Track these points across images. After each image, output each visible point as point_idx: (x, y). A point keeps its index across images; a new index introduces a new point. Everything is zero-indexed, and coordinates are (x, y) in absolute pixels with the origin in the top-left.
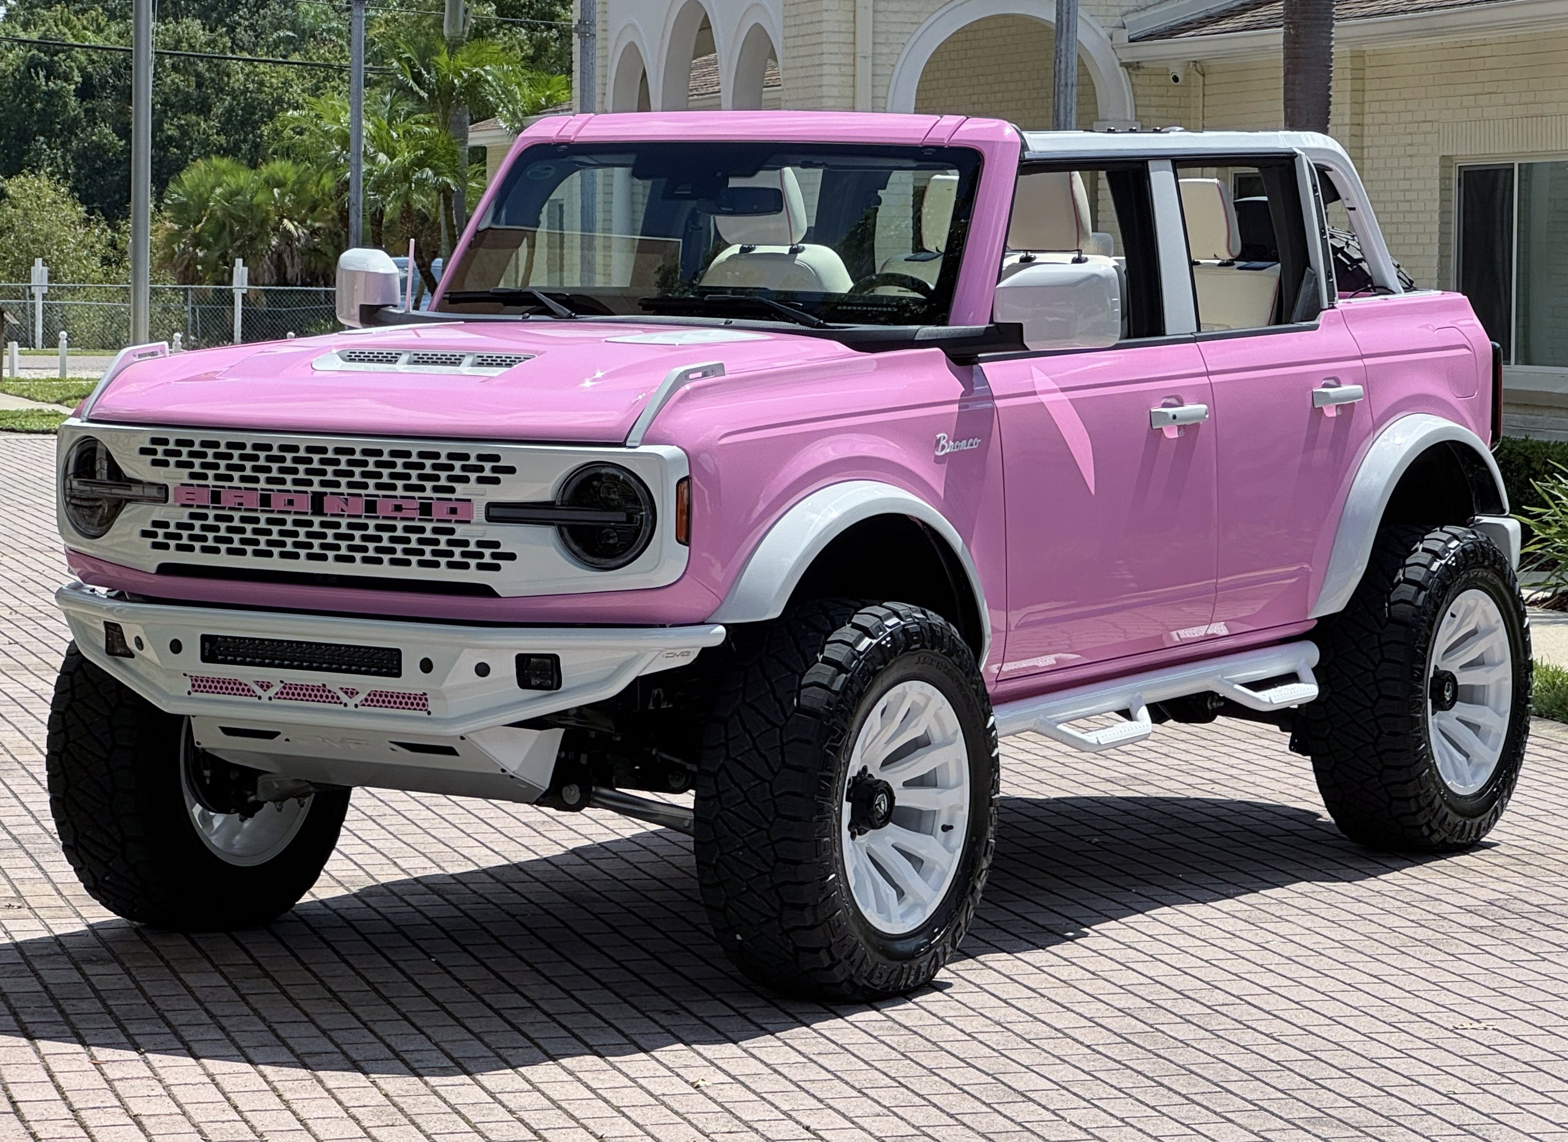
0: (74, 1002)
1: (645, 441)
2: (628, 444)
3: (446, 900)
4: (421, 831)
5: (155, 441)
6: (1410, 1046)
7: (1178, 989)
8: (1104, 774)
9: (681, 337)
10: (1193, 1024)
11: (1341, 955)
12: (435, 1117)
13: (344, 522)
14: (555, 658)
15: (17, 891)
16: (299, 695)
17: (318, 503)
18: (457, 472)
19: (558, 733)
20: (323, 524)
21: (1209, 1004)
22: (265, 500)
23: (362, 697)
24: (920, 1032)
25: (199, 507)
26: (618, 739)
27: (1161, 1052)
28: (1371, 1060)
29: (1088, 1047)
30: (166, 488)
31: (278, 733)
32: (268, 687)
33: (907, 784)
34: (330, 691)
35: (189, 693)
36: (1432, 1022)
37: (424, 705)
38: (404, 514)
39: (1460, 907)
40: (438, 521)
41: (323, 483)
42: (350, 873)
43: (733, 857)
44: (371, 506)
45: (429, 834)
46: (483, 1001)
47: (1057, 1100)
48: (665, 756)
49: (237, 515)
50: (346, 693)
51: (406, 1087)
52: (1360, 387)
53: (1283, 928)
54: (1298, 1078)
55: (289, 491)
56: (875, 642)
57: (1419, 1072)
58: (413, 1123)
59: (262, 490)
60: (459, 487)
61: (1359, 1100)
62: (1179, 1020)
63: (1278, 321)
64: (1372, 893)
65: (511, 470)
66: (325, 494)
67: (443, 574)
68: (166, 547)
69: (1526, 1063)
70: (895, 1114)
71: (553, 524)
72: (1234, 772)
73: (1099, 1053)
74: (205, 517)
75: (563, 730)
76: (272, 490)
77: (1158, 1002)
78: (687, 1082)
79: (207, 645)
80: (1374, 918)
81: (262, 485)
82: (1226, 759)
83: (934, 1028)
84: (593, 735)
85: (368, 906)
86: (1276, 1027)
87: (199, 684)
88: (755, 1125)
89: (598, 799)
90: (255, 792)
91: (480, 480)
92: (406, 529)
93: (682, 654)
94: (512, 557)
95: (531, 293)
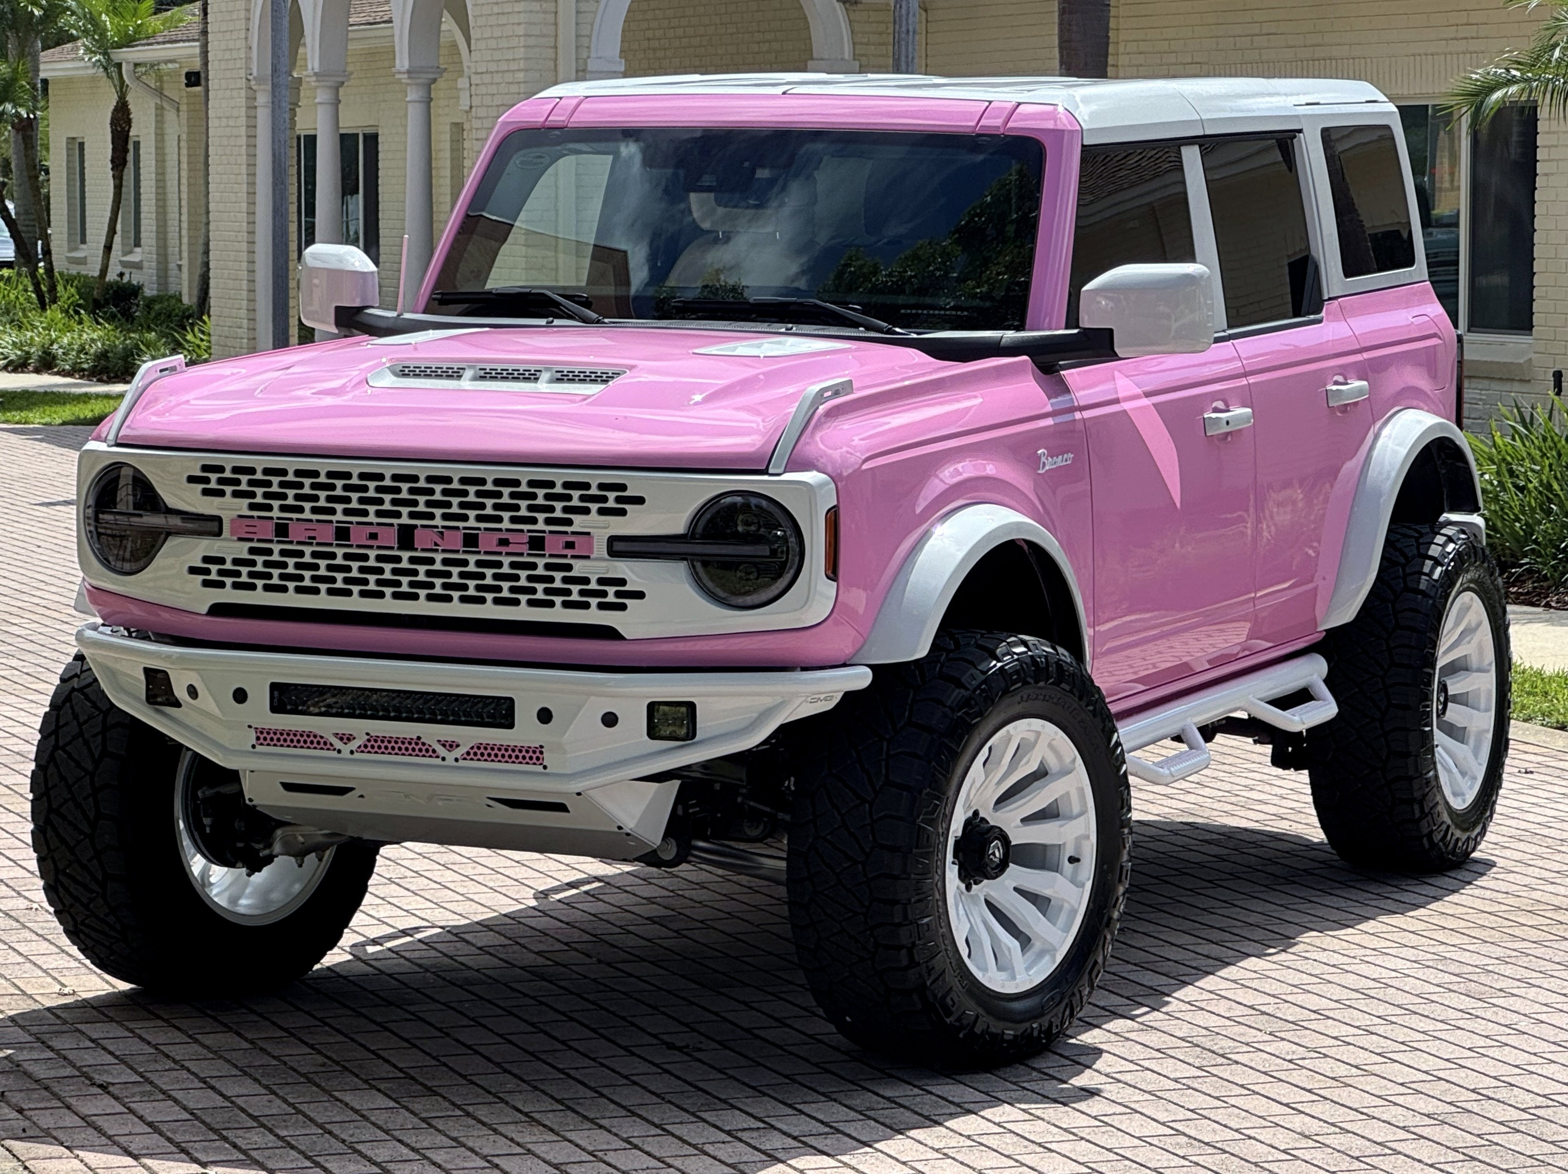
1: (785, 469)
2: (771, 471)
5: (205, 468)
13: (439, 557)
14: (691, 707)
16: (386, 748)
17: (406, 537)
18: (575, 502)
19: (676, 784)
20: (412, 560)
23: (462, 750)
25: (259, 541)
30: (220, 520)
31: (352, 789)
32: (349, 739)
33: (1024, 821)
34: (424, 744)
35: (254, 746)
37: (538, 759)
38: (511, 549)
40: (551, 556)
48: (752, 803)
49: (308, 550)
50: (444, 746)
52: (1365, 383)
55: (371, 524)
59: (338, 522)
60: (577, 518)
65: (640, 500)
66: (416, 526)
67: (558, 615)
68: (222, 585)
71: (685, 559)
74: (269, 552)
75: (679, 783)
76: (351, 523)
79: (276, 693)
81: (339, 516)
84: (717, 786)
87: (265, 737)
89: (697, 853)
90: (270, 845)
91: (602, 512)
92: (513, 565)
93: (825, 699)
94: (640, 595)
95: (543, 294)
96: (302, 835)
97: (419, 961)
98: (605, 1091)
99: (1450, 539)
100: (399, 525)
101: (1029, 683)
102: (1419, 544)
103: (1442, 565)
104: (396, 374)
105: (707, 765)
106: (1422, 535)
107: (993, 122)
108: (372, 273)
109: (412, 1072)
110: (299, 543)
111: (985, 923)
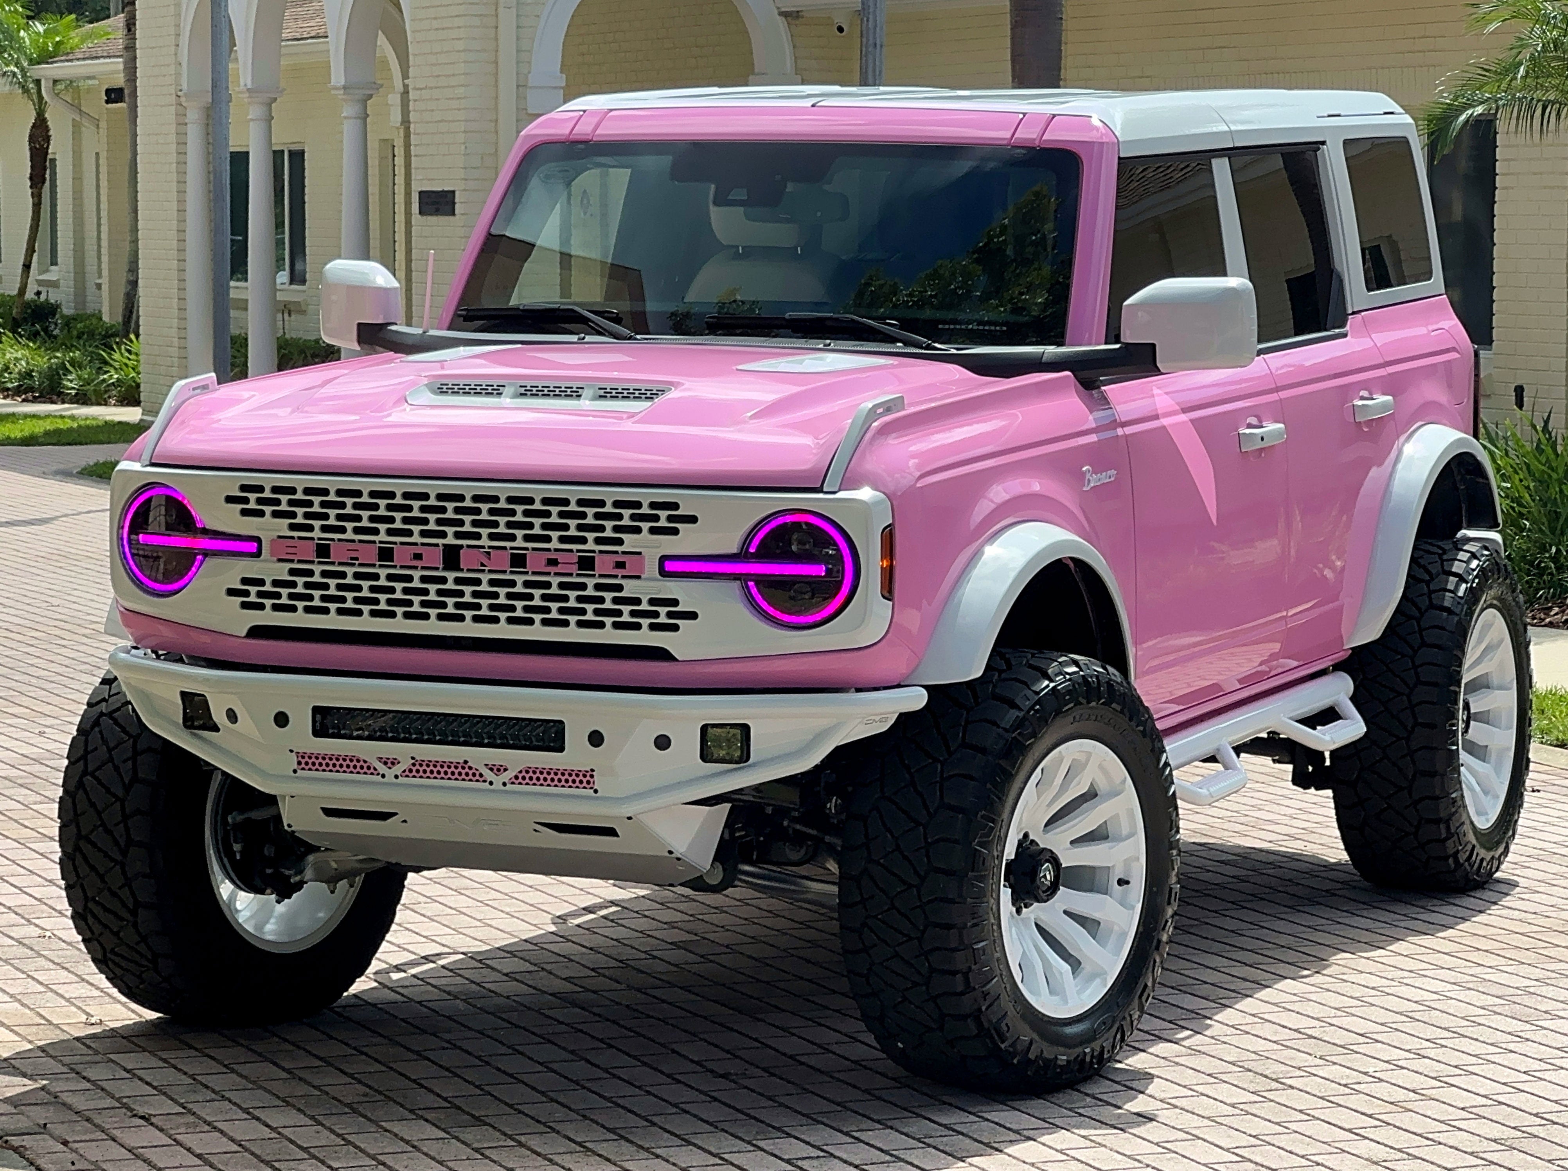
1: (840, 486)
2: (825, 489)
5: (244, 488)
13: (485, 578)
14: (745, 729)
16: (432, 772)
17: (452, 558)
18: (626, 521)
19: (725, 808)
20: (458, 581)
23: (510, 774)
25: (300, 561)
30: (259, 540)
31: (395, 814)
32: (393, 764)
33: (1073, 843)
34: (470, 768)
35: (295, 771)
37: (588, 782)
40: (601, 576)
48: (798, 827)
49: (350, 571)
50: (491, 769)
52: (1390, 397)
55: (415, 544)
59: (381, 542)
60: (627, 538)
65: (693, 519)
66: (461, 546)
67: (608, 636)
68: (261, 607)
71: (739, 579)
74: (311, 573)
75: (733, 805)
76: (395, 543)
79: (318, 717)
81: (383, 537)
84: (769, 810)
87: (306, 761)
89: (743, 877)
90: (301, 872)
91: (653, 531)
92: (562, 586)
93: (880, 720)
94: (693, 616)
95: (572, 310)
96: (336, 862)
97: (448, 989)
98: (655, 1119)
99: (1474, 556)
100: (444, 545)
101: (1081, 704)
102: (1442, 561)
103: (1467, 582)
104: (434, 393)
105: (758, 788)
106: (1445, 552)
107: (1028, 134)
108: (396, 289)
109: (457, 1101)
110: (340, 564)
111: (1036, 947)
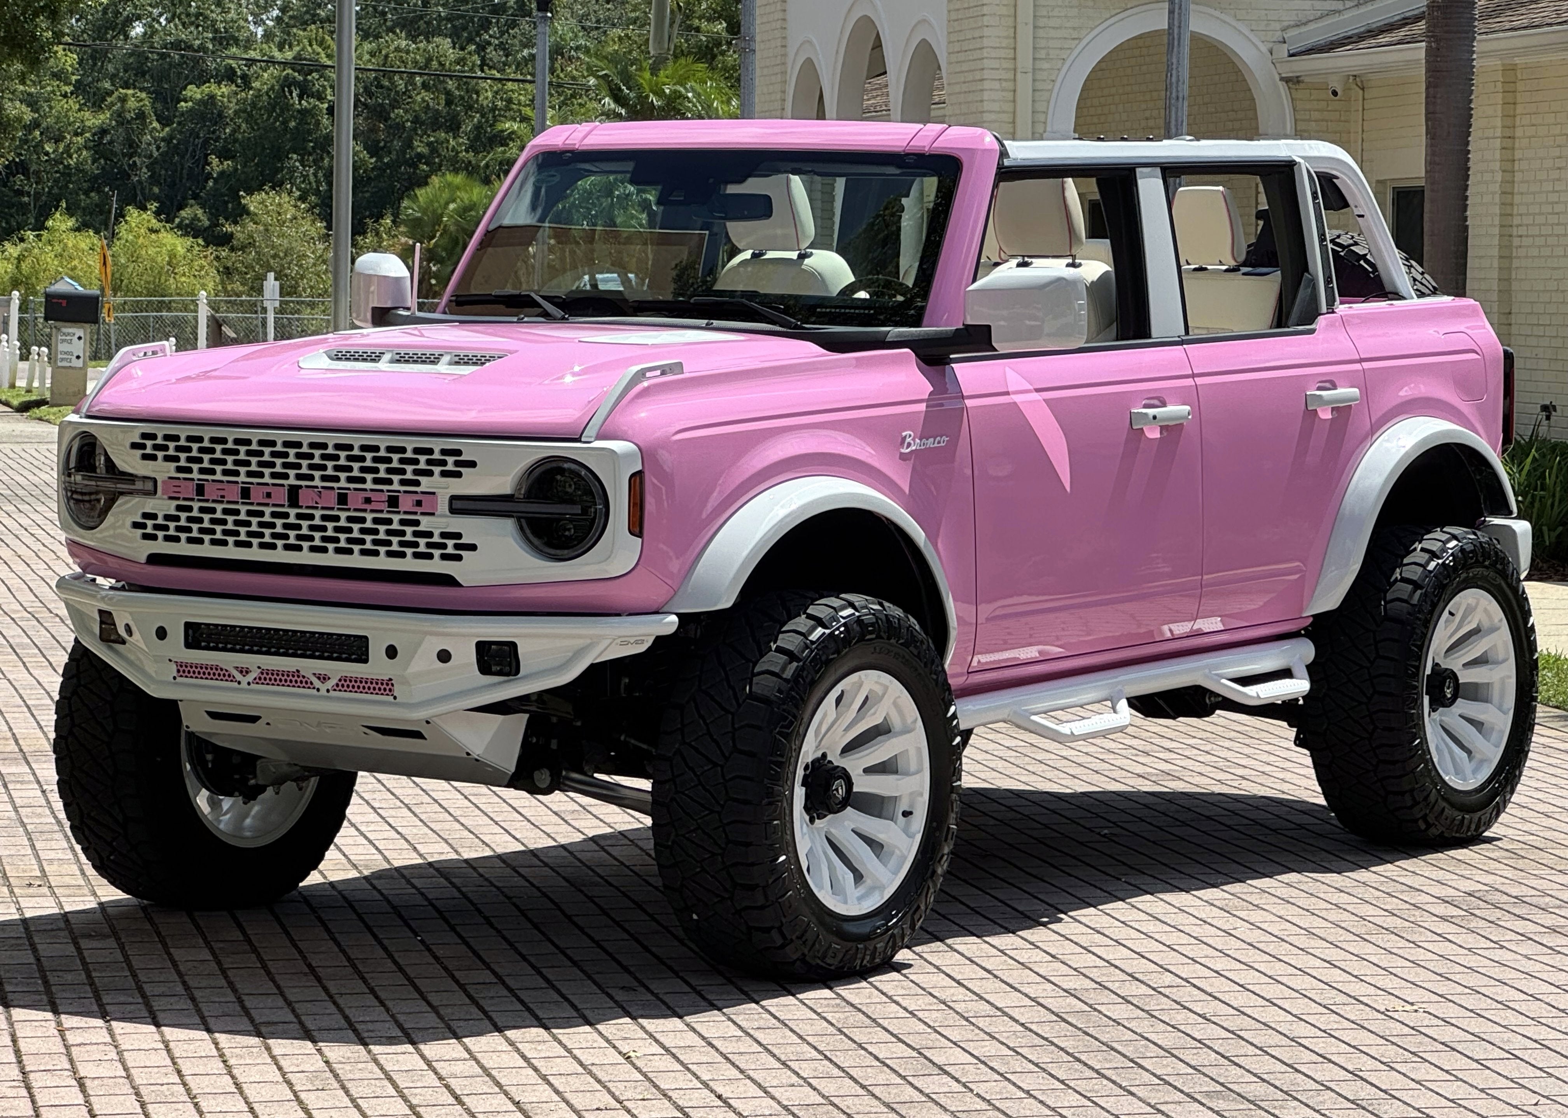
0: (60, 974)
1: (600, 437)
2: (583, 439)
3: (451, 883)
4: (451, 819)
5: (145, 436)
6: (1335, 1027)
7: (1130, 972)
8: (1140, 769)
9: (656, 337)
10: (1132, 1004)
11: (1303, 941)
12: (366, 1082)
13: (318, 514)
14: (513, 645)
15: (43, 871)
16: (275, 680)
18: (422, 466)
19: (524, 717)
20: (299, 516)
21: (1155, 986)
22: (246, 493)
23: (333, 682)
24: (864, 1009)
25: (185, 499)
26: (579, 724)
27: (1090, 1031)
28: (1292, 1040)
29: (1022, 1025)
30: (155, 481)
31: (258, 718)
32: (247, 672)
33: (867, 771)
34: (304, 677)
35: (175, 678)
36: (1367, 1005)
37: (390, 690)
38: (374, 506)
39: (1438, 898)
40: (406, 513)
41: (299, 477)
42: (368, 857)
43: (688, 839)
44: (343, 499)
45: (458, 821)
46: (453, 977)
47: (972, 1073)
48: (633, 742)
49: (219, 507)
50: (319, 678)
51: (349, 1055)
52: (1356, 390)
53: (1256, 916)
54: (1213, 1055)
55: (267, 484)
56: (827, 631)
57: (1334, 1050)
58: (343, 1087)
59: (243, 483)
60: (423, 480)
61: (1265, 1077)
62: (1120, 1000)
63: (1279, 325)
64: (1356, 884)
65: (472, 464)
66: (300, 487)
67: (409, 564)
68: (154, 537)
69: (1443, 1043)
70: (810, 1085)
71: (514, 517)
72: (1267, 769)
73: (1031, 1030)
74: (190, 509)
75: (527, 716)
76: (252, 483)
77: (1106, 984)
78: (620, 1053)
79: (190, 632)
80: (1349, 908)
81: (242, 478)
82: (1265, 757)
83: (879, 1006)
84: (554, 720)
85: (375, 888)
86: (1210, 1008)
87: (184, 670)
88: (670, 1093)
90: (255, 776)
91: (443, 474)
92: (375, 521)
93: (636, 642)
94: (473, 547)
95: (529, 296)
100: (288, 485)
104: (332, 359)
